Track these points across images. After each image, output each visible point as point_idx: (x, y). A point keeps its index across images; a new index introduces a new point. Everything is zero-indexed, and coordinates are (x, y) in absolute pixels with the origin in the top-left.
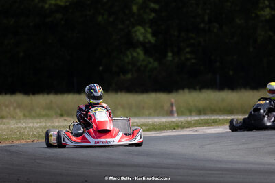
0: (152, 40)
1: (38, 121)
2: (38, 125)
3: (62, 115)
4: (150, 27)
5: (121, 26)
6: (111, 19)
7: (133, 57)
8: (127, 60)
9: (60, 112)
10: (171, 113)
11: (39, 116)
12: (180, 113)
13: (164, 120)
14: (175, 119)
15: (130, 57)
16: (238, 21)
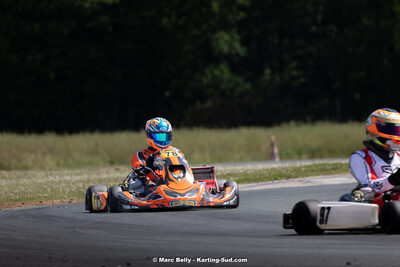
0: (241, 50)
1: (78, 171)
2: (78, 178)
3: (112, 163)
4: (239, 32)
5: (196, 32)
6: (181, 22)
7: (214, 77)
8: (205, 81)
9: (109, 159)
10: (271, 157)
11: (79, 165)
12: (284, 156)
13: (261, 166)
14: (277, 165)
15: (210, 77)
16: (366, 21)
